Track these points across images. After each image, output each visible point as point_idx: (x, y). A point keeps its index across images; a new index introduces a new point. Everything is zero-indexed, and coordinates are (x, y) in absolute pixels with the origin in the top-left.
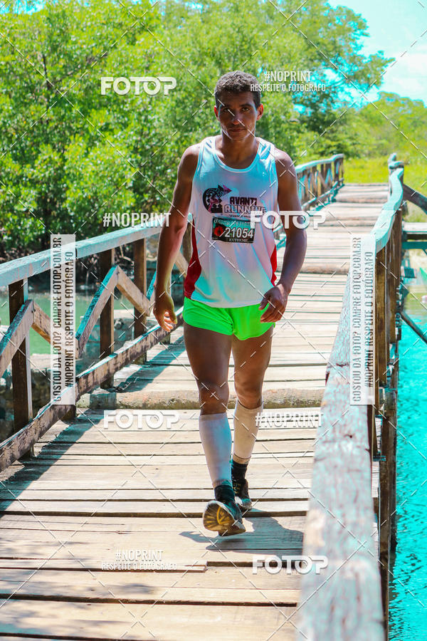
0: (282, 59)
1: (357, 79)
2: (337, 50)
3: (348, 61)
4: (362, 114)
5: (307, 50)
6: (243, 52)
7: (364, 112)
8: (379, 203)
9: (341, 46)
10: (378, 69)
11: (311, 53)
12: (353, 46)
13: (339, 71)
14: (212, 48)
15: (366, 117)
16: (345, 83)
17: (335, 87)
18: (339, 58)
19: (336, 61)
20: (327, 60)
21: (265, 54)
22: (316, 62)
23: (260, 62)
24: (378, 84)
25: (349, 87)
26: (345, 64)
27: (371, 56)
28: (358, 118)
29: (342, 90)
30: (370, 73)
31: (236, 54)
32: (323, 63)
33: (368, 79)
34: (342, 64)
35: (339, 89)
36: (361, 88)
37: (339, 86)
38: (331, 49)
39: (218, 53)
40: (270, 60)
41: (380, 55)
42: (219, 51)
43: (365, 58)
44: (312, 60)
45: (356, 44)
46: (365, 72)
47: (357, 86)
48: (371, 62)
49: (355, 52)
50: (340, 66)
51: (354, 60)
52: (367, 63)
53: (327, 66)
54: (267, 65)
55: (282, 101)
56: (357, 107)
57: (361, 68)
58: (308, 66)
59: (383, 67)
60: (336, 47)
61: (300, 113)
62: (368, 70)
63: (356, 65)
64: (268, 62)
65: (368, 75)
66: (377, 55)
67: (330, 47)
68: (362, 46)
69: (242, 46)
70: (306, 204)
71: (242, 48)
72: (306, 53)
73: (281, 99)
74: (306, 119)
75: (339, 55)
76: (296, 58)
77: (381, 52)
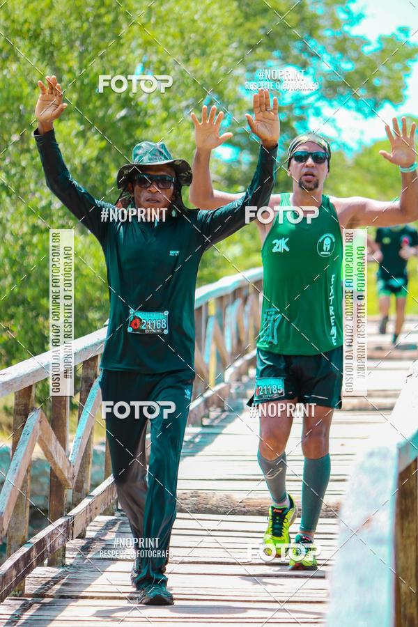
0: (186, 47)
1: (351, 88)
2: (307, 24)
3: (330, 48)
4: (357, 164)
5: (241, 25)
6: (100, 30)
7: (365, 161)
8: (400, 359)
9: (315, 17)
10: (397, 66)
11: (250, 31)
12: (342, 16)
13: (311, 70)
14: (33, 19)
15: (369, 171)
16: (323, 97)
17: (302, 108)
18: (312, 44)
19: (305, 49)
20: (285, 49)
21: (150, 33)
22: (260, 51)
23: (139, 51)
24: (396, 98)
25: (332, 106)
26: (325, 56)
27: (382, 39)
28: (353, 173)
29: (318, 113)
30: (380, 75)
31: (85, 37)
32: (276, 54)
33: (374, 90)
34: (317, 56)
35: (310, 111)
36: (359, 110)
37: (310, 106)
38: (293, 23)
39: (47, 32)
40: (162, 48)
41: (402, 37)
42: (50, 28)
43: (368, 43)
44: (252, 47)
45: (348, 12)
46: (368, 72)
47: (352, 103)
48: (383, 51)
49: (346, 28)
50: (313, 61)
51: (343, 46)
52: (372, 53)
53: (285, 60)
54: (154, 58)
55: (188, 138)
56: (350, 150)
57: (360, 66)
58: (242, 61)
59: (410, 63)
60: (303, 20)
61: (225, 163)
62: (373, 68)
63: (350, 60)
64: (157, 52)
65: (377, 82)
66: (393, 35)
67: (292, 18)
68: (361, 16)
69: (99, 16)
70: (239, 363)
71: (99, 21)
72: (240, 31)
73: (186, 133)
74: (238, 176)
75: (311, 35)
76: (218, 44)
77: (404, 30)
